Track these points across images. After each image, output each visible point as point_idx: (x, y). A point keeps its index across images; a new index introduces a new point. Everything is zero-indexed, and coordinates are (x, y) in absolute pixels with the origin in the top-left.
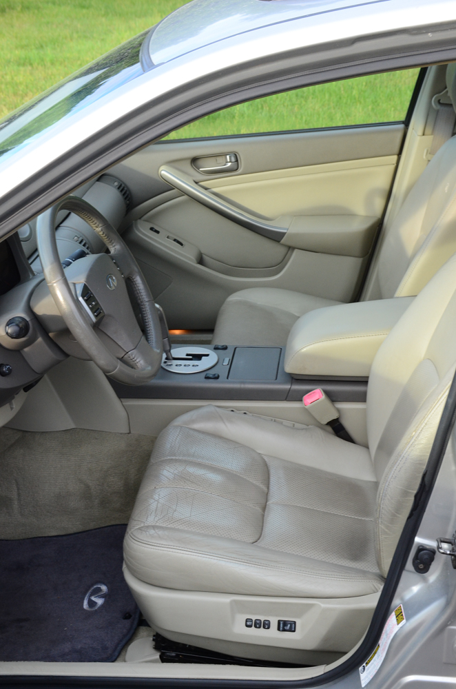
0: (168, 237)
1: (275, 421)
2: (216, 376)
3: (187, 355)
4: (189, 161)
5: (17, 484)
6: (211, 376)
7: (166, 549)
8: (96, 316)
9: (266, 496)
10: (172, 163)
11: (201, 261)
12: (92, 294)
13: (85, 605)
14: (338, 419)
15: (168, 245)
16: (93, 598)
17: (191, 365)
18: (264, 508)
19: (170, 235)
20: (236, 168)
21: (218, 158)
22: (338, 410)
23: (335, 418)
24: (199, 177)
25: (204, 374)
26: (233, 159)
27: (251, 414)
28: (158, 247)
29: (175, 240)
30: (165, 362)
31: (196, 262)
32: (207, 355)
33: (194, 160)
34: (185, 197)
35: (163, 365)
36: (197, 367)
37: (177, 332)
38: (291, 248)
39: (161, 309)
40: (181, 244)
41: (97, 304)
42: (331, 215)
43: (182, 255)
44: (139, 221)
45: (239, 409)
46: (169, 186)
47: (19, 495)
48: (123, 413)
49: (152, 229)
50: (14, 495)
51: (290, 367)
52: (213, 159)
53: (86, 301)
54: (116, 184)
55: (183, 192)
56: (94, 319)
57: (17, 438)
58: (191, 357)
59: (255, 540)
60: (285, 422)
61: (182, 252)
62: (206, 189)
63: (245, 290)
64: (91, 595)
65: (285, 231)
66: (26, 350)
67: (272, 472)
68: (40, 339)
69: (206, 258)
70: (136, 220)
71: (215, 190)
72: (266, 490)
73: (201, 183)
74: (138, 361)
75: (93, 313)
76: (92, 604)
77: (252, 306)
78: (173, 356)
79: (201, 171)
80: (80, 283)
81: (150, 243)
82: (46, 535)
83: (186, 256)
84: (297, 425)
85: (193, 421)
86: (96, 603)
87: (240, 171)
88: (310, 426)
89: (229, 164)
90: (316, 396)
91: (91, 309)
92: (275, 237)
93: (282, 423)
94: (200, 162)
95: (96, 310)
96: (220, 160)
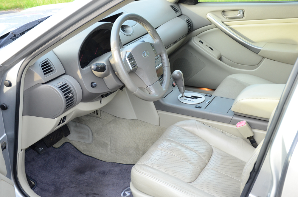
0: (207, 46)
1: (223, 132)
2: (200, 107)
3: (192, 96)
4: (221, 12)
5: (110, 139)
6: (198, 107)
7: (144, 175)
8: (133, 67)
9: (206, 165)
10: (213, 12)
11: (220, 59)
12: (133, 57)
13: (122, 195)
14: (253, 136)
15: (206, 49)
16: (126, 193)
17: (191, 101)
18: (202, 169)
19: (208, 45)
20: (242, 17)
21: (235, 12)
22: (254, 133)
23: (251, 136)
24: (224, 20)
25: (195, 106)
26: (241, 13)
27: (212, 127)
28: (201, 50)
29: (210, 47)
30: (181, 98)
31: (217, 58)
32: (201, 98)
33: (224, 12)
34: (217, 28)
35: (179, 99)
36: (193, 102)
37: (206, 89)
38: (263, 58)
39: (182, 74)
40: (212, 50)
41: (135, 62)
42: (286, 44)
43: (211, 54)
44: (195, 37)
45: (207, 124)
46: (211, 23)
47: (111, 143)
48: (157, 116)
49: (200, 41)
50: (109, 144)
51: (234, 108)
52: (233, 12)
53: (129, 60)
54: (186, 19)
55: (216, 26)
56: (131, 68)
57: (113, 119)
58: (193, 97)
59: (190, 182)
60: (227, 134)
61: (211, 53)
62: (227, 25)
63: (237, 74)
64: (126, 191)
65: (261, 49)
66: (105, 78)
67: (214, 154)
68: (111, 74)
69: (223, 58)
70: (194, 36)
71: (231, 26)
72: (207, 162)
73: (225, 23)
74: (152, 91)
75: (132, 66)
76: (124, 194)
77: (237, 81)
78: (185, 96)
79: (226, 17)
80: (129, 52)
81: (198, 47)
82: (118, 163)
83: (213, 55)
84: (233, 136)
85: (184, 125)
86: (126, 195)
87: (244, 19)
88: (239, 138)
89: (239, 15)
90: (243, 124)
91: (131, 64)
92: (256, 51)
93: (225, 134)
94: (226, 13)
95: (133, 65)
96: (236, 12)
